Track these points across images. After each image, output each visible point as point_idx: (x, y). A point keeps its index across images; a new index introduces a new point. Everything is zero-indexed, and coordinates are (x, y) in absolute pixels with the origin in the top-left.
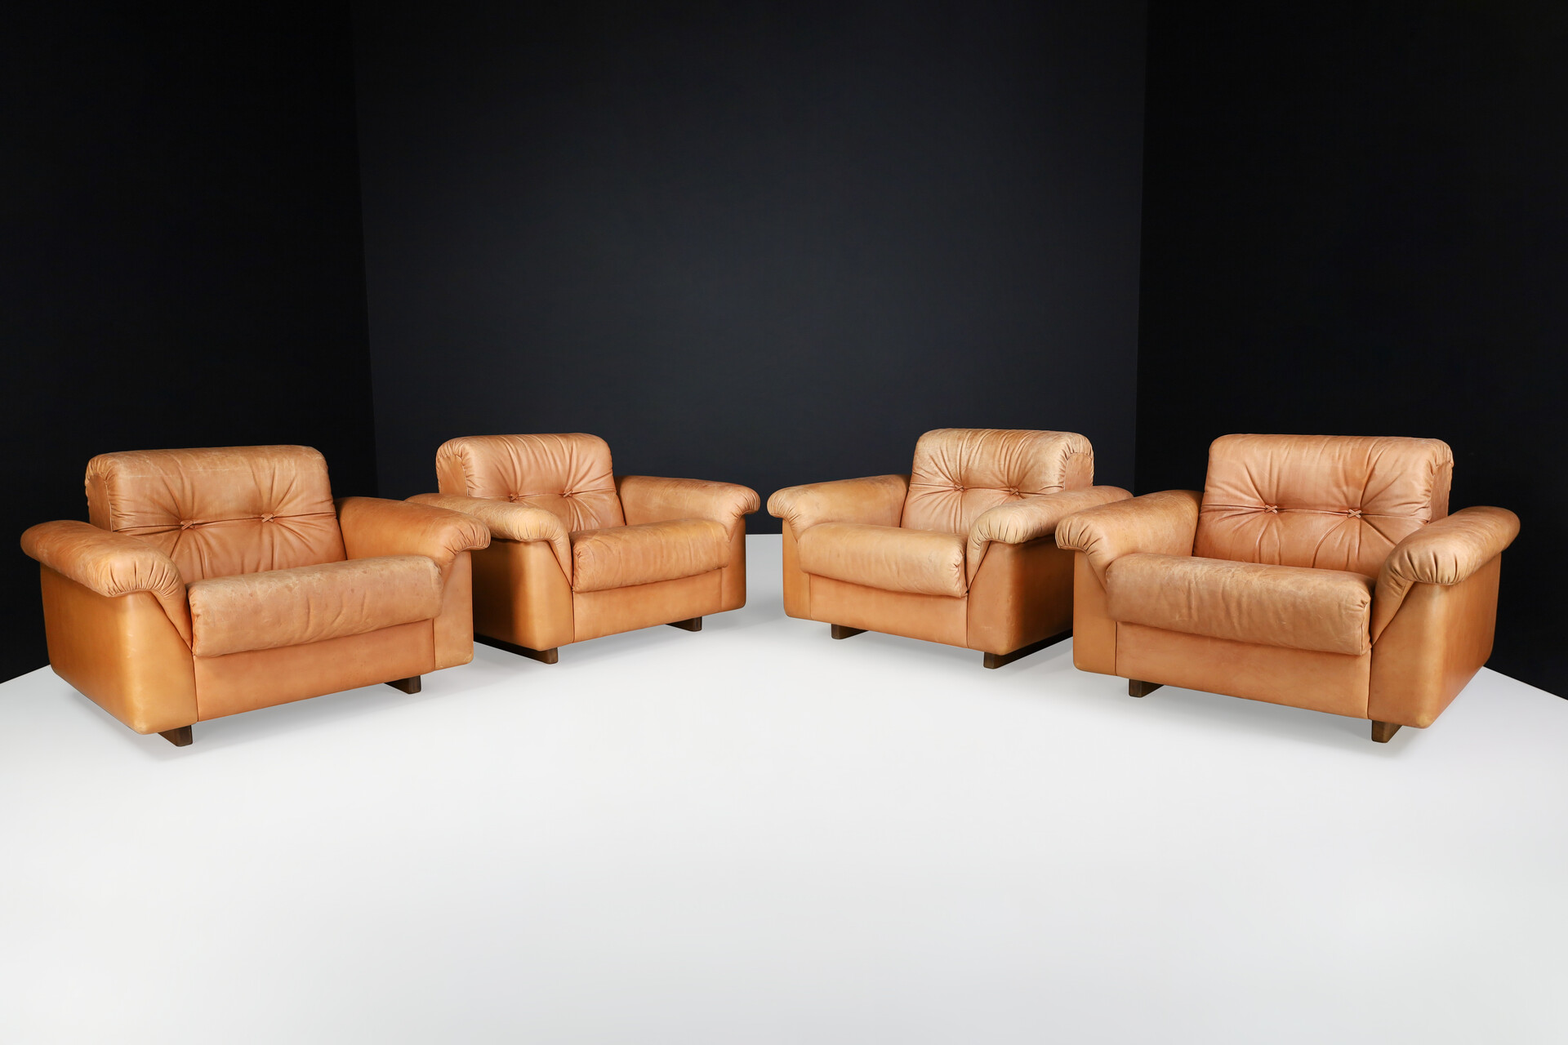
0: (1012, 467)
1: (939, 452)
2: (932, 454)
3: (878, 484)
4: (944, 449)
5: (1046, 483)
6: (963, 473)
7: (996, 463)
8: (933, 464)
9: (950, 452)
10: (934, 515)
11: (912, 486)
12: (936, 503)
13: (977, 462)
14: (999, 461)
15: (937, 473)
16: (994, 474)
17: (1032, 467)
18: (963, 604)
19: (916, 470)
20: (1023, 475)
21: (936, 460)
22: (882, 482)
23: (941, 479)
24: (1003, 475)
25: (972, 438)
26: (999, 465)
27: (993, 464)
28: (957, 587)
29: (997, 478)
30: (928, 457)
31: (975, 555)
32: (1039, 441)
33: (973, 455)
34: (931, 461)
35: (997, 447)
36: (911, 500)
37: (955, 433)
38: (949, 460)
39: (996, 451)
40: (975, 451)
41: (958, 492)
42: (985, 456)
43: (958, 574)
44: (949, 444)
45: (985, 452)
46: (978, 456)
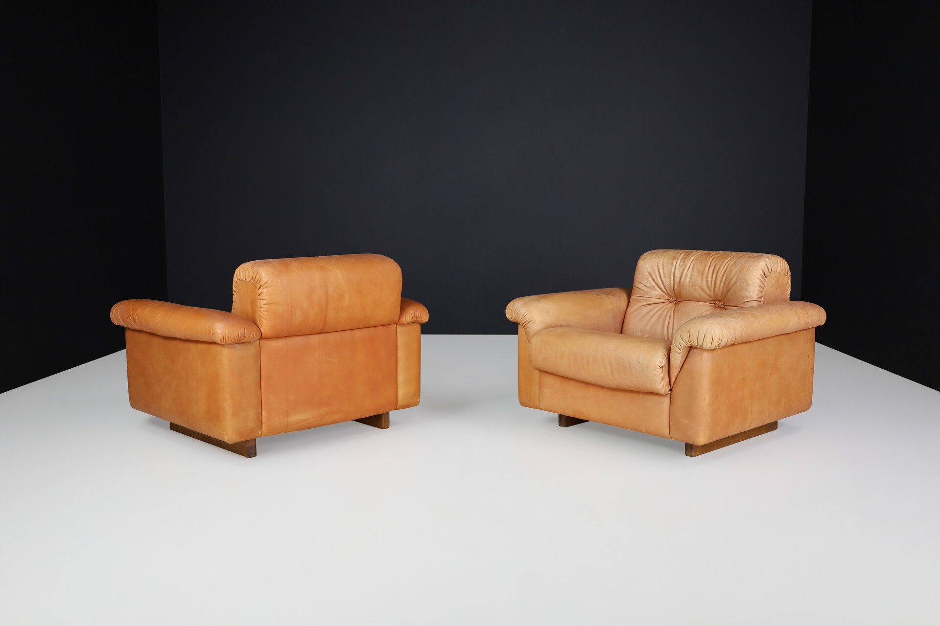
0: (718, 283)
1: (656, 269)
2: (650, 270)
3: (603, 296)
4: (661, 267)
5: (747, 297)
6: (676, 287)
7: (705, 279)
8: (650, 279)
9: (665, 270)
10: (651, 323)
11: (633, 298)
12: (652, 313)
13: (688, 279)
14: (707, 278)
15: (654, 287)
16: (702, 289)
17: (735, 283)
18: (667, 400)
19: (637, 284)
20: (728, 289)
21: (654, 276)
22: (607, 294)
23: (658, 292)
24: (710, 290)
25: (684, 259)
26: (707, 281)
27: (702, 280)
28: (662, 386)
29: (705, 292)
30: (647, 273)
31: (677, 359)
32: (741, 261)
33: (685, 272)
34: (649, 276)
35: (705, 266)
36: (631, 310)
37: (671, 253)
38: (664, 276)
39: (704, 269)
40: (686, 269)
41: (672, 304)
42: (695, 273)
43: (662, 375)
44: (665, 262)
45: (695, 270)
46: (689, 273)
